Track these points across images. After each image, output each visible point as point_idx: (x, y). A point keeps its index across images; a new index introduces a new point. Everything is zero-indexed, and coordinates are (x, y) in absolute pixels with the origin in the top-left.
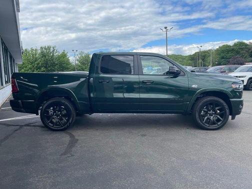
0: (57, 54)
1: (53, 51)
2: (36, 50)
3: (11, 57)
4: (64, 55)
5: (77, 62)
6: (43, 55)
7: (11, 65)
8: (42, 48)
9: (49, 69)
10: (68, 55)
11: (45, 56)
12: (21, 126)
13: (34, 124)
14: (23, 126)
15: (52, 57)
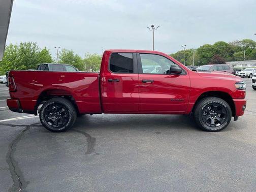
0: (38, 51)
1: (34, 47)
2: (16, 46)
4: (45, 52)
5: (59, 60)
6: (23, 52)
8: (21, 44)
9: (31, 66)
10: (50, 52)
11: (25, 53)
12: (28, 126)
15: (32, 54)
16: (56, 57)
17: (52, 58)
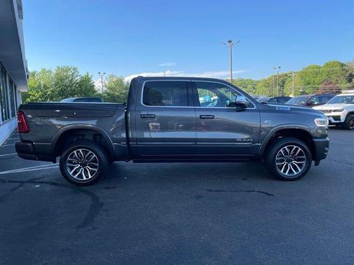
3: (11, 82)
4: (87, 80)
5: (104, 88)
7: (11, 93)
10: (93, 79)
12: (22, 183)
13: (41, 180)
14: (24, 182)
15: (71, 81)
16: (101, 85)
17: (95, 88)
